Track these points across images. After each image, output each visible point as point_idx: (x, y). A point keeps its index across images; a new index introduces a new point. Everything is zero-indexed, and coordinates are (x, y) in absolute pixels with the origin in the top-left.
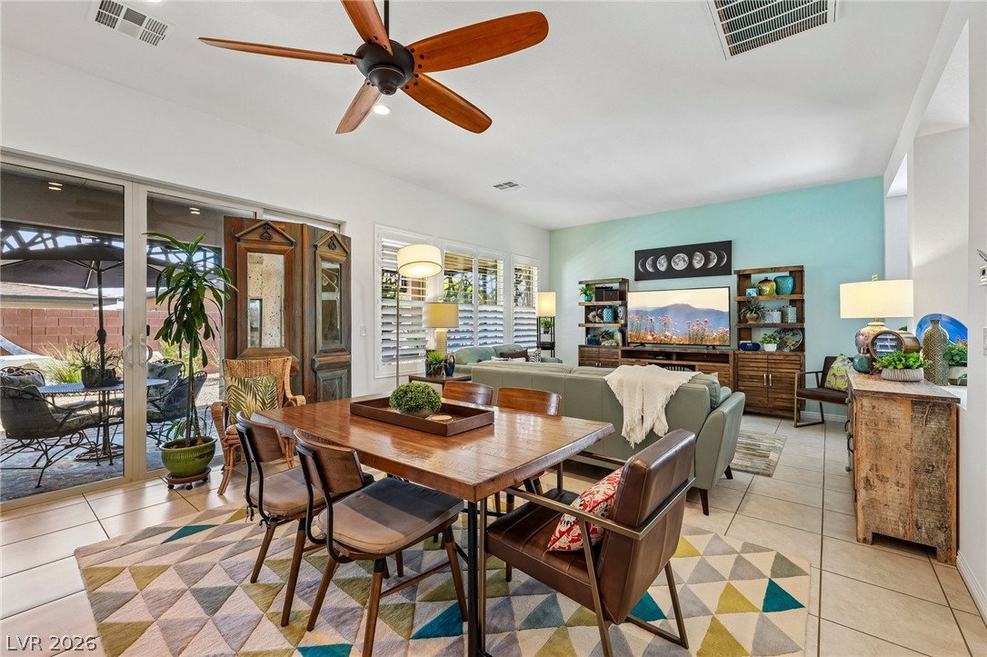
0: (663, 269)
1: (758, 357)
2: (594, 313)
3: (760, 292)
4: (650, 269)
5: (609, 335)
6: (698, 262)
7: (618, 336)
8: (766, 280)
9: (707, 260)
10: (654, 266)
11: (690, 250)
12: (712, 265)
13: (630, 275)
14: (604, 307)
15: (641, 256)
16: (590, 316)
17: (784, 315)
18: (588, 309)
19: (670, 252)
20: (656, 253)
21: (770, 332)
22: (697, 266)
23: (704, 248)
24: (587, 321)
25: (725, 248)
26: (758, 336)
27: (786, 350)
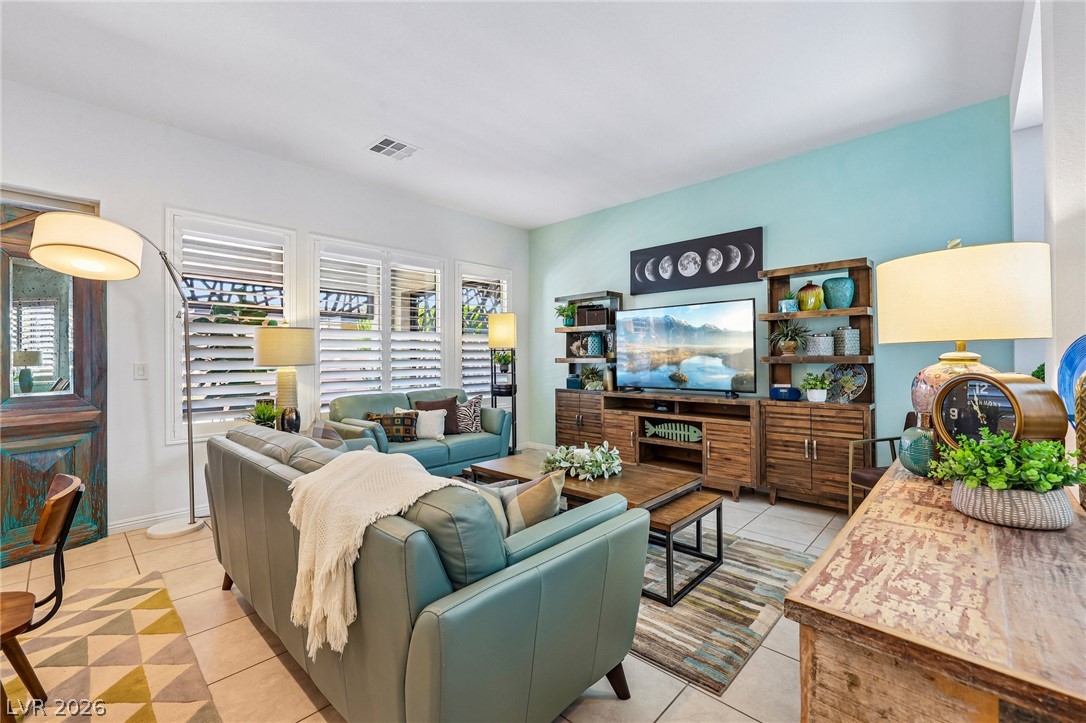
0: (666, 275)
1: (797, 411)
2: (578, 343)
3: (800, 305)
4: (650, 278)
5: (596, 374)
6: (714, 265)
7: (608, 376)
8: (810, 286)
9: (727, 260)
10: (655, 272)
11: (702, 246)
12: (733, 266)
13: (624, 287)
14: (589, 334)
15: (639, 258)
16: (574, 348)
17: (838, 342)
18: (572, 337)
19: (676, 251)
20: (657, 253)
21: (818, 371)
22: (713, 268)
23: (722, 242)
24: (570, 354)
25: (751, 239)
26: (799, 377)
27: (843, 401)
